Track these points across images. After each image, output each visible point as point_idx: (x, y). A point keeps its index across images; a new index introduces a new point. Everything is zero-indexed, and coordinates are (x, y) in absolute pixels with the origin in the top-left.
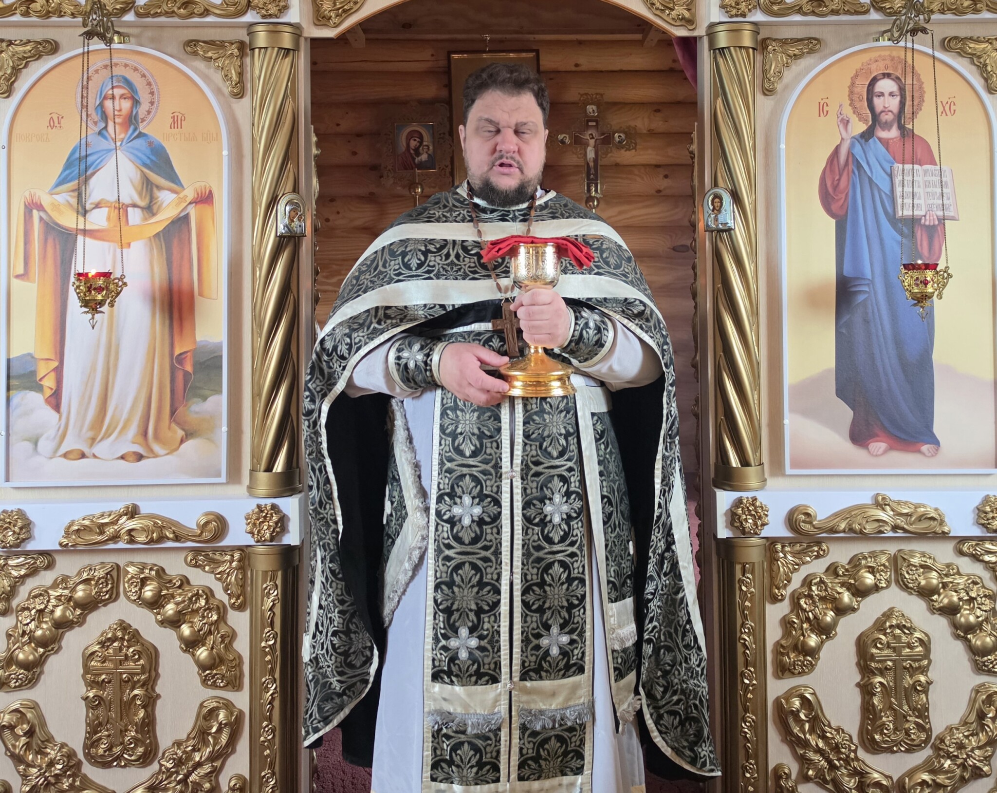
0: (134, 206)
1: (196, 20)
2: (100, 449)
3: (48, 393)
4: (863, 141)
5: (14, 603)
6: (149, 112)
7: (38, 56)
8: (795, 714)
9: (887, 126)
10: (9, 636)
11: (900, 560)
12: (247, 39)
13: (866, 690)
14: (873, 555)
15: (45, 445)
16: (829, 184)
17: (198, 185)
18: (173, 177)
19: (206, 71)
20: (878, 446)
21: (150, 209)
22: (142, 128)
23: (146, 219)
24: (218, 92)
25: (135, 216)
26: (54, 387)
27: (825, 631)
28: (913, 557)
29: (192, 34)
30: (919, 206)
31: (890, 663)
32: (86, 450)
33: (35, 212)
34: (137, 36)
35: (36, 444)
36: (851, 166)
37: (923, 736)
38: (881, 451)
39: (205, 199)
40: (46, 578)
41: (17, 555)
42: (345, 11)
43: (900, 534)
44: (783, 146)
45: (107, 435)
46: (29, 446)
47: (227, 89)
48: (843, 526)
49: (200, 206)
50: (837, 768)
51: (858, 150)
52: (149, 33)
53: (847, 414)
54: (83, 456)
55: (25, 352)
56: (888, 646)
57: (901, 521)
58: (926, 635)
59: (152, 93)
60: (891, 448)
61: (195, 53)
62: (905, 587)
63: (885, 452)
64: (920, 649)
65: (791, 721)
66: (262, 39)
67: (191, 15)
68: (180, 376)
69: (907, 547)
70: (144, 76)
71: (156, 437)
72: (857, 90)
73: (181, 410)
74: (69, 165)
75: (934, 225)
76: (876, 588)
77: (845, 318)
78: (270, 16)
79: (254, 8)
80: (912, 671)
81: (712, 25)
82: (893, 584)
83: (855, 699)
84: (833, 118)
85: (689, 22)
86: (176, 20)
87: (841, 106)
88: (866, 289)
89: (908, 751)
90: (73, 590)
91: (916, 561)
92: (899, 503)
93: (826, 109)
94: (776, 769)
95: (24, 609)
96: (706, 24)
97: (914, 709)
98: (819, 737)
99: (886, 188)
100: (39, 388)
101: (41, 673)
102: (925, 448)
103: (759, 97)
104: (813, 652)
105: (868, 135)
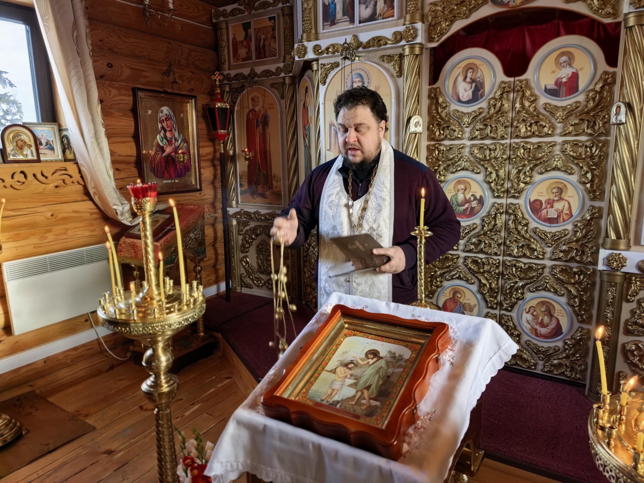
1: (383, 47)
7: (333, 69)
8: (632, 352)
12: (402, 52)
19: (387, 67)
24: (392, 76)
29: (383, 53)
33: (333, 127)
42: (441, 34)
47: (395, 74)
52: (367, 55)
61: (383, 61)
65: (629, 354)
66: (407, 51)
67: (381, 45)
70: (366, 72)
78: (410, 41)
79: (404, 39)
81: (626, 15)
94: (619, 373)
96: (623, 14)
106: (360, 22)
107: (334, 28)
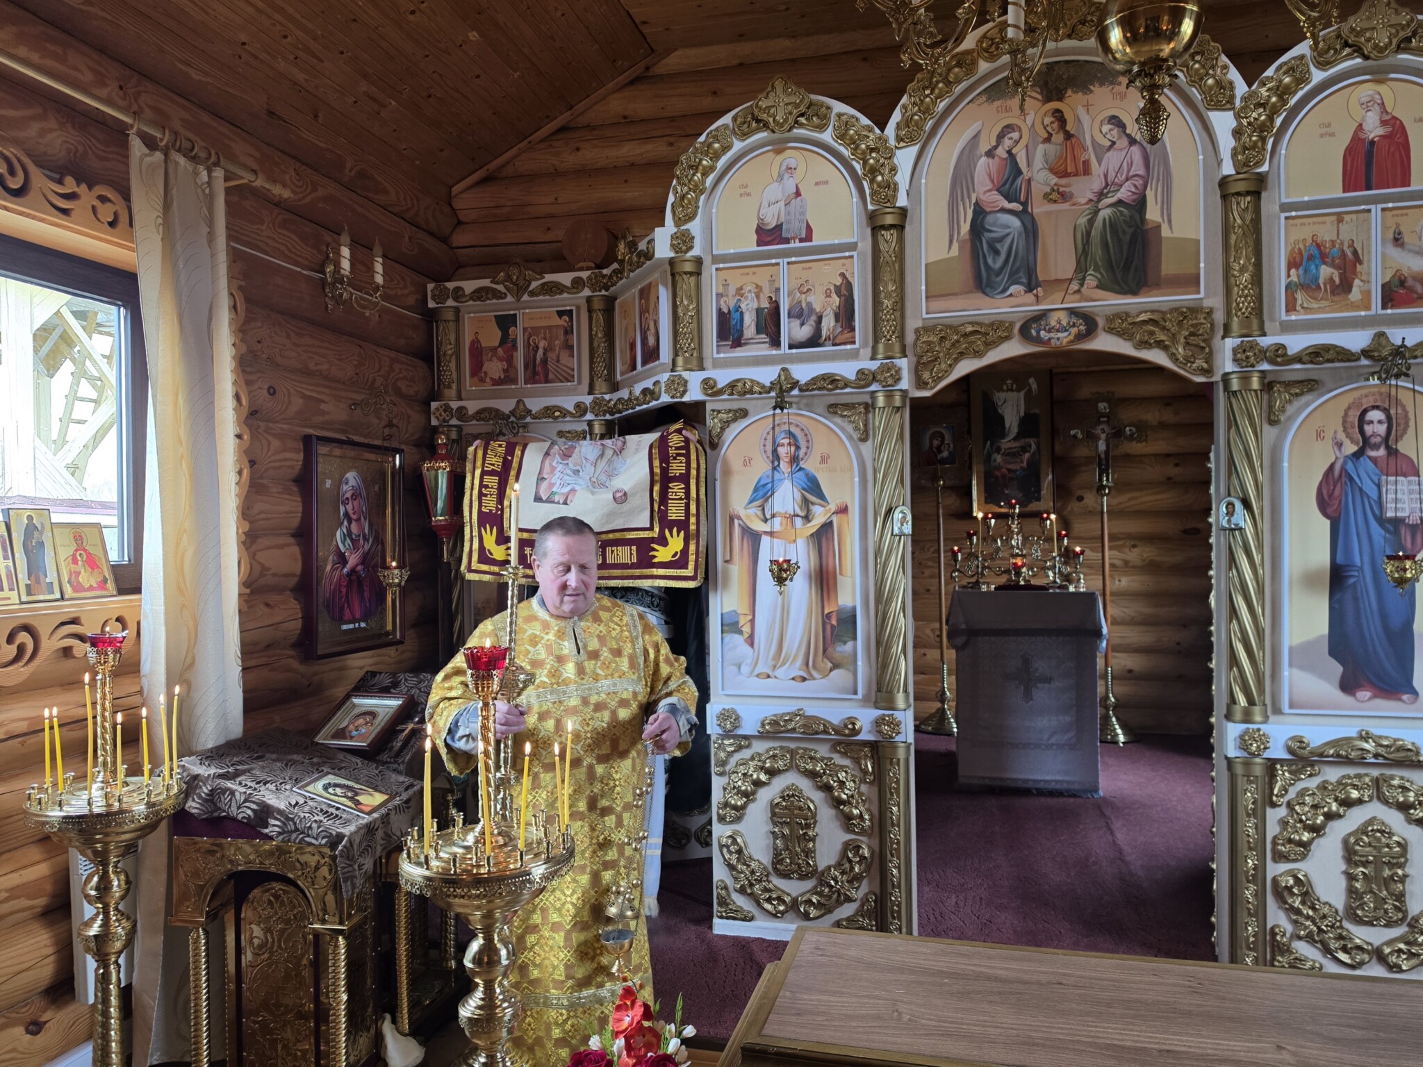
0: (798, 516)
1: (838, 391)
2: (780, 672)
3: (746, 636)
4: (1354, 459)
5: (727, 768)
6: (806, 454)
7: (735, 420)
8: (1289, 889)
9: (1376, 447)
10: (725, 789)
11: (1381, 782)
12: (870, 401)
13: (1351, 878)
14: (1359, 776)
15: (745, 669)
16: (1325, 492)
17: (838, 501)
18: (821, 496)
19: (842, 424)
20: (1364, 694)
21: (807, 518)
22: (802, 464)
23: (804, 524)
24: (850, 438)
25: (798, 522)
26: (750, 632)
27: (1317, 830)
28: (1393, 779)
29: (832, 400)
30: (1403, 509)
31: (1371, 858)
32: (771, 674)
33: (736, 521)
34: (797, 403)
35: (739, 668)
36: (1344, 479)
37: (1400, 915)
38: (1366, 698)
39: (843, 510)
40: (746, 754)
41: (729, 737)
42: (939, 378)
43: (1381, 761)
44: (1286, 464)
45: (783, 664)
46: (735, 669)
47: (856, 436)
48: (1331, 752)
49: (839, 515)
50: (1325, 932)
51: (1350, 467)
52: (804, 401)
53: (1338, 669)
54: (769, 676)
55: (731, 609)
56: (1370, 845)
57: (1381, 750)
58: (1404, 839)
59: (808, 441)
60: (1375, 696)
61: (836, 413)
62: (1386, 802)
63: (1370, 699)
64: (1398, 849)
65: (1286, 894)
66: (881, 401)
67: (836, 388)
68: (828, 628)
69: (1388, 772)
70: (802, 430)
71: (814, 667)
72: (1350, 419)
73: (830, 649)
74: (756, 490)
75: (1417, 525)
76: (1360, 801)
77: (1337, 597)
78: (889, 386)
79: (877, 381)
80: (1391, 865)
81: (1226, 374)
82: (1375, 799)
83: (1342, 883)
84: (1329, 443)
85: (1208, 372)
86: (825, 392)
87: (1335, 432)
88: (1356, 574)
89: (1385, 926)
90: (764, 762)
91: (1396, 782)
92: (1380, 737)
93: (1322, 434)
94: (1272, 929)
95: (734, 772)
96: (1221, 373)
97: (1391, 894)
98: (1310, 908)
99: (1374, 495)
100: (741, 632)
101: (744, 814)
102: (1405, 697)
103: (1266, 427)
104: (1306, 845)
105: (1358, 455)
106: (791, 347)
107: (739, 353)
